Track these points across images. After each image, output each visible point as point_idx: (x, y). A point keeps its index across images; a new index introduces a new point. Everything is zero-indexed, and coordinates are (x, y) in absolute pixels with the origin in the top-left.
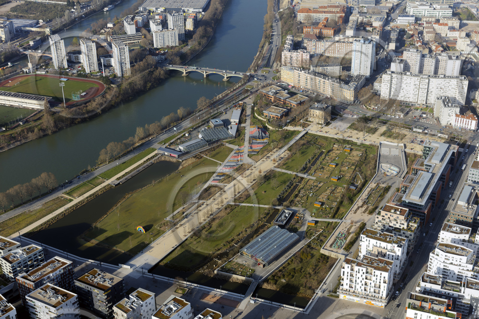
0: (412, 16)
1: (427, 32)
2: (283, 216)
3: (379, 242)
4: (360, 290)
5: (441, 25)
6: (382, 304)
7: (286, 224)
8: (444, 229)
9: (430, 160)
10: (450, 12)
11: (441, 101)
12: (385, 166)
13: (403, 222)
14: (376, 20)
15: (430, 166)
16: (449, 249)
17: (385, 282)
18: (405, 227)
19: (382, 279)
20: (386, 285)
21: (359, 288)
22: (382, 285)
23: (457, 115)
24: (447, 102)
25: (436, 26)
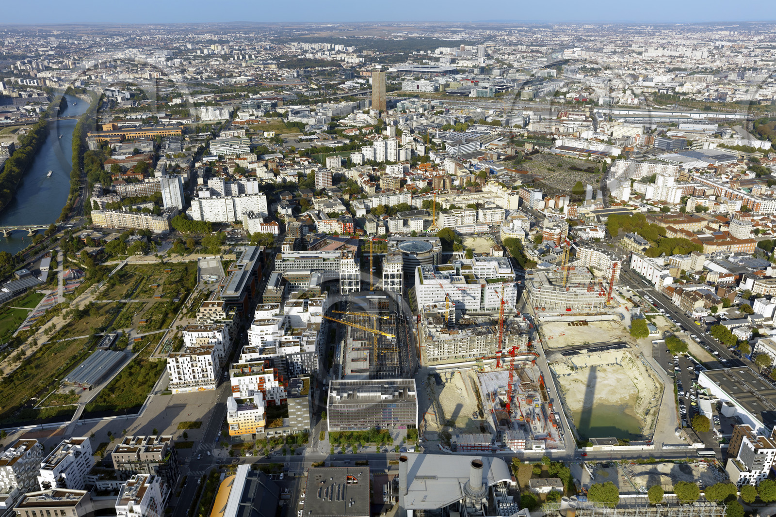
0: (216, 156)
1: (230, 167)
2: (107, 340)
3: (200, 333)
4: (189, 380)
5: (241, 159)
6: (213, 387)
7: (111, 346)
8: (257, 310)
9: (241, 261)
10: (248, 150)
11: (246, 215)
12: (205, 277)
13: (221, 313)
14: (182, 163)
15: (242, 266)
16: (262, 323)
17: (210, 364)
18: (224, 316)
19: (207, 362)
20: (211, 367)
21: (189, 378)
22: (209, 367)
23: (261, 224)
24: (251, 215)
25: (237, 161)
